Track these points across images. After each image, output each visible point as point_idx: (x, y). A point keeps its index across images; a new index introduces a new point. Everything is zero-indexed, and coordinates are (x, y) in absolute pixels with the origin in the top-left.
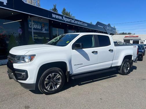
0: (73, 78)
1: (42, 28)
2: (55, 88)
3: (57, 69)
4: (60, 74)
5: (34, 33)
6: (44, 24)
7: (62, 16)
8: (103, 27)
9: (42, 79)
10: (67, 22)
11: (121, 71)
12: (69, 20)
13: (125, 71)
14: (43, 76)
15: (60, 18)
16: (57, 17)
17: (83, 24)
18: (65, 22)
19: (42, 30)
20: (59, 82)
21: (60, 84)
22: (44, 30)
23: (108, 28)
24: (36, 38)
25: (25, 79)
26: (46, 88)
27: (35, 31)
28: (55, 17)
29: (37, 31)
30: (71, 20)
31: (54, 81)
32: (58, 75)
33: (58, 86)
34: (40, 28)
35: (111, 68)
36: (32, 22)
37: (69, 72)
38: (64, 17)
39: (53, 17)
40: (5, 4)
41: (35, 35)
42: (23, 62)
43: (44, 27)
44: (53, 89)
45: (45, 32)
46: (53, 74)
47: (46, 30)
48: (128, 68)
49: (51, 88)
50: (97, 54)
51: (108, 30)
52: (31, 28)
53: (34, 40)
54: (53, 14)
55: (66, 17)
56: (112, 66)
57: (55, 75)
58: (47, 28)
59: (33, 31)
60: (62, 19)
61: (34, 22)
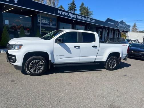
0: (54, 66)
1: (49, 23)
2: (38, 72)
3: (40, 57)
4: (42, 62)
5: (42, 27)
6: (52, 19)
7: (68, 13)
8: (114, 24)
9: (27, 63)
10: (73, 18)
11: (106, 67)
12: (75, 16)
13: (111, 67)
14: (28, 62)
15: (66, 14)
16: (63, 13)
17: (90, 20)
18: (71, 18)
19: (50, 25)
20: (42, 68)
21: (42, 69)
22: (51, 25)
23: (120, 25)
24: (44, 31)
25: (15, 62)
26: (31, 70)
27: (43, 25)
28: (64, 14)
29: (46, 26)
30: (77, 16)
31: (37, 66)
32: (40, 62)
33: (41, 71)
34: (48, 23)
35: (95, 62)
36: (40, 17)
37: (51, 61)
38: (70, 13)
39: (59, 13)
40: (16, 2)
41: (43, 29)
42: (14, 49)
43: (51, 22)
44: (36, 72)
45: (52, 27)
46: (36, 61)
47: (53, 25)
48: (114, 64)
49: (35, 71)
50: (79, 48)
51: (121, 27)
52: (39, 23)
53: (42, 34)
54: (59, 11)
55: (72, 13)
56: (96, 61)
57: (38, 62)
58: (54, 23)
59: (40, 25)
60: (68, 15)
61: (42, 17)
